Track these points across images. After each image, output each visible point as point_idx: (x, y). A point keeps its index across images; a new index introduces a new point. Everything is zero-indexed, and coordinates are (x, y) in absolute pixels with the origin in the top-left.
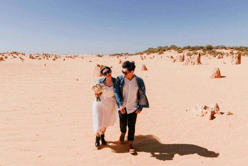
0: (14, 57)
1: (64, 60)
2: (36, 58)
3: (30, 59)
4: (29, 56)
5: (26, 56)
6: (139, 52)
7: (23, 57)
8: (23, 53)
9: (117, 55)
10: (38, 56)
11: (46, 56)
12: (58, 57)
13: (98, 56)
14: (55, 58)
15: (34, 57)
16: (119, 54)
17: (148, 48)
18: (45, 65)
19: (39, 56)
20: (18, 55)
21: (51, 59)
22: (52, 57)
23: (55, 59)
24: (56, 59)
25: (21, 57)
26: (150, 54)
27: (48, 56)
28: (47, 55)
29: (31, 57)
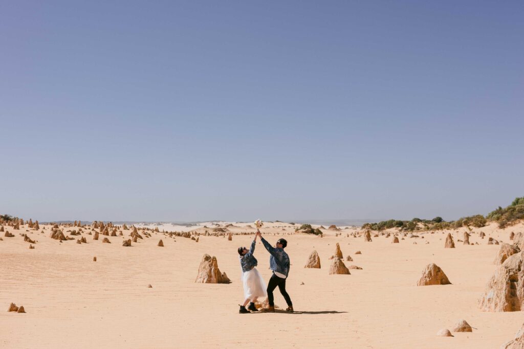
0: (9, 235)
1: (161, 244)
2: (72, 239)
3: (53, 240)
4: (52, 232)
5: (43, 232)
6: (471, 215)
7: (34, 235)
8: (34, 221)
9: (390, 224)
10: (77, 229)
11: (105, 229)
12: (143, 236)
13: (306, 232)
14: (131, 238)
15: (66, 234)
16: (400, 224)
17: (514, 200)
18: (95, 259)
19: (80, 230)
20: (18, 229)
21: (117, 241)
22: (121, 234)
23: (130, 240)
24: (136, 241)
25: (28, 236)
26: (512, 225)
27: (110, 233)
28: (107, 230)
29: (58, 236)
